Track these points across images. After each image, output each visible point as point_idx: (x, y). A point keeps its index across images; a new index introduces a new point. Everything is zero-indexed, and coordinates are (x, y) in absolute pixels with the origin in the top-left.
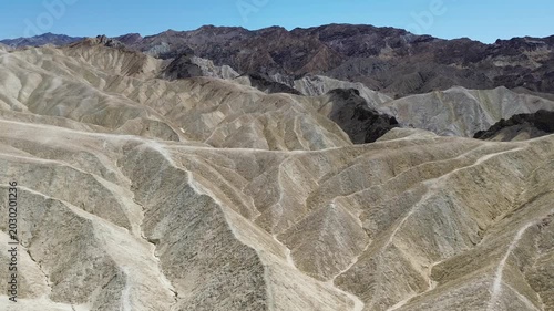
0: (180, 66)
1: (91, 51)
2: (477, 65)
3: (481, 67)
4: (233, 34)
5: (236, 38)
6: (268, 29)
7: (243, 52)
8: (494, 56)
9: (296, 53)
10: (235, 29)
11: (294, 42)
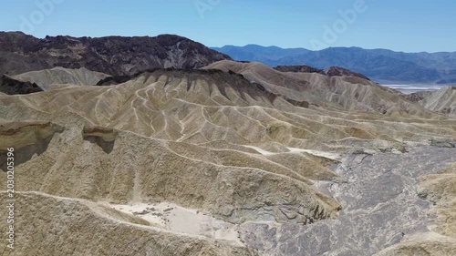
2: (36, 54)
3: (41, 56)
8: (48, 48)
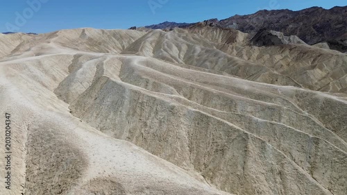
0: (264, 37)
1: (203, 30)
4: (281, 14)
5: (284, 17)
6: (308, 9)
7: (291, 26)
9: (336, 25)
10: (282, 11)
11: (333, 17)
